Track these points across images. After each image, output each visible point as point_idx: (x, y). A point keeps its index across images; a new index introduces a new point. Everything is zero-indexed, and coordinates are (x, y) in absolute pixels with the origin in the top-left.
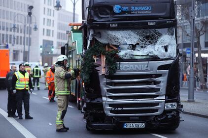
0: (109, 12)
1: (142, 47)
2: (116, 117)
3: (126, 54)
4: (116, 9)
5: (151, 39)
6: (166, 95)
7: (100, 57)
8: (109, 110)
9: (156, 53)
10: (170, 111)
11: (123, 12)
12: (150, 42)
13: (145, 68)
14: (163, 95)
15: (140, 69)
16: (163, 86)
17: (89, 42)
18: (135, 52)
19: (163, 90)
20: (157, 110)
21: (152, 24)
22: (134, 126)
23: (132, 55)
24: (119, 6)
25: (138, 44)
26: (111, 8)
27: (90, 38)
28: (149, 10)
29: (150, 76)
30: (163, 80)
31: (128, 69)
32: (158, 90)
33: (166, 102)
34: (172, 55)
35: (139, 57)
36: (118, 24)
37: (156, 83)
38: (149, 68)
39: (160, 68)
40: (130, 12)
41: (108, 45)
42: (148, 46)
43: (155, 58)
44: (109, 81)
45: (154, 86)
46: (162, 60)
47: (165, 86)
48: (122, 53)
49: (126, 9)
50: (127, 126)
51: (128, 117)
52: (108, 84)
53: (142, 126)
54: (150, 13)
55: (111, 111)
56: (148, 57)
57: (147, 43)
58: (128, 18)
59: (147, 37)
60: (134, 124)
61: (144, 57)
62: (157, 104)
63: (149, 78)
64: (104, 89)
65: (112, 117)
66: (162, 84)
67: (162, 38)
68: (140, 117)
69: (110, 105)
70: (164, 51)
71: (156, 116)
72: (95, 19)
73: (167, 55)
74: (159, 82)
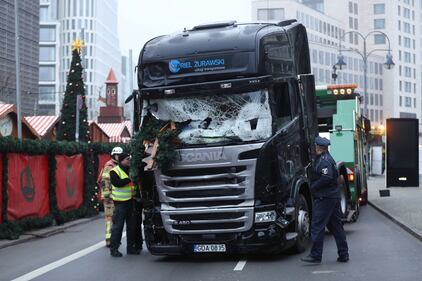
0: (163, 71)
3: (192, 136)
4: (173, 66)
5: (230, 112)
6: (256, 199)
8: (170, 223)
9: (237, 133)
10: (265, 225)
11: (183, 71)
12: (227, 115)
13: (219, 158)
14: (250, 200)
15: (211, 158)
16: (249, 185)
17: (142, 120)
18: (206, 133)
19: (250, 191)
20: (242, 224)
21: (226, 86)
22: (209, 248)
23: (201, 137)
24: (176, 62)
25: (209, 119)
27: (144, 113)
28: (220, 65)
29: (228, 169)
30: (249, 175)
31: (193, 160)
32: (242, 191)
33: (256, 210)
34: (262, 135)
35: (211, 141)
36: (176, 89)
37: (240, 180)
38: (224, 157)
39: (243, 156)
40: (192, 70)
42: (225, 122)
43: (235, 141)
44: (168, 178)
45: (236, 185)
46: (247, 143)
47: (253, 184)
49: (186, 65)
50: (199, 249)
51: (200, 235)
52: (167, 183)
53: (221, 248)
54: (223, 70)
55: (174, 226)
56: (224, 139)
57: (224, 117)
58: (189, 80)
59: (223, 108)
60: (209, 246)
61: (218, 140)
62: (242, 214)
63: (228, 173)
64: (163, 191)
65: (176, 235)
66: (247, 182)
67: (245, 109)
68: (217, 234)
70: (249, 129)
71: (243, 233)
72: (144, 84)
73: (254, 134)
74: (244, 179)
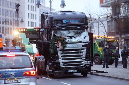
0: (61, 23)
1: (75, 38)
2: (65, 68)
3: (69, 40)
4: (64, 21)
5: (79, 34)
6: (86, 58)
7: (58, 42)
9: (81, 40)
10: (88, 64)
11: (67, 23)
13: (77, 46)
14: (84, 58)
15: (75, 46)
17: (52, 36)
18: (72, 40)
19: (84, 56)
20: (82, 64)
21: (79, 27)
24: (65, 20)
25: (73, 36)
26: (62, 21)
27: (53, 34)
29: (79, 50)
31: (70, 47)
33: (86, 61)
34: (87, 41)
35: (74, 42)
36: (65, 28)
37: (81, 52)
39: (83, 46)
40: (70, 23)
41: (60, 37)
42: (77, 37)
43: (81, 42)
44: (62, 52)
45: (81, 54)
46: (84, 43)
47: (85, 54)
48: (67, 41)
49: (68, 21)
50: (70, 71)
51: (70, 67)
53: (76, 71)
54: (78, 23)
55: (63, 65)
56: (78, 42)
57: (77, 36)
58: (69, 25)
59: (77, 33)
60: (73, 71)
61: (76, 42)
62: (82, 61)
63: (78, 51)
64: (60, 55)
65: (63, 68)
67: (83, 34)
68: (75, 67)
69: (63, 63)
71: (82, 67)
72: (55, 26)
73: (85, 40)
74: (83, 52)
